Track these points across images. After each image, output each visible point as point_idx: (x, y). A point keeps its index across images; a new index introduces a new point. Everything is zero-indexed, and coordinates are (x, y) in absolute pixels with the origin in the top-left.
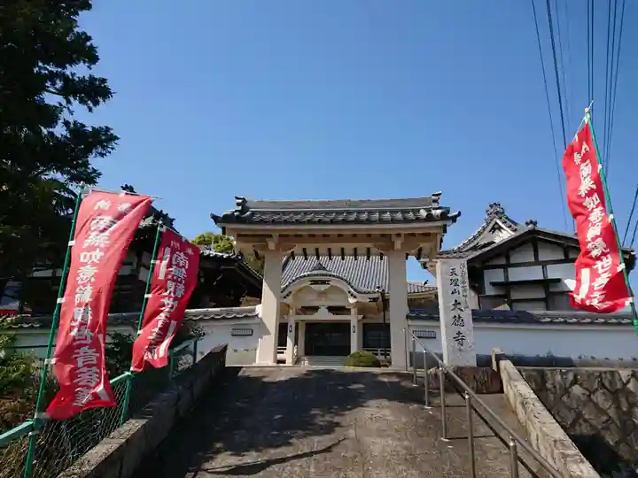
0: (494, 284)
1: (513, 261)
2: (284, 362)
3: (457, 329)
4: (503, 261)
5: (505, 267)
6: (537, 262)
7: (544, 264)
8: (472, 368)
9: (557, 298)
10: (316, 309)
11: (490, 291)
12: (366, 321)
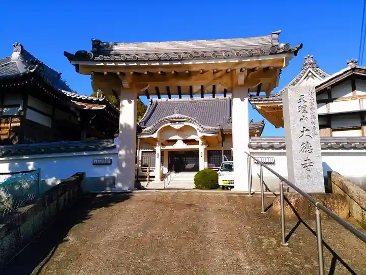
2: (154, 177)
3: (305, 155)
5: (327, 102)
6: (354, 96)
7: (361, 99)
8: (321, 194)
10: (175, 141)
12: (210, 149)
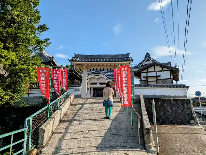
0: (144, 77)
1: (149, 70)
4: (146, 71)
5: (147, 72)
6: (155, 71)
7: (157, 72)
9: (159, 80)
10: (96, 83)
11: (143, 79)
